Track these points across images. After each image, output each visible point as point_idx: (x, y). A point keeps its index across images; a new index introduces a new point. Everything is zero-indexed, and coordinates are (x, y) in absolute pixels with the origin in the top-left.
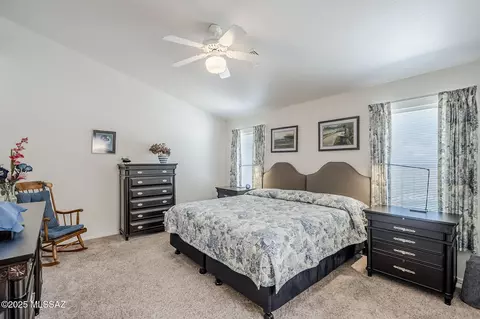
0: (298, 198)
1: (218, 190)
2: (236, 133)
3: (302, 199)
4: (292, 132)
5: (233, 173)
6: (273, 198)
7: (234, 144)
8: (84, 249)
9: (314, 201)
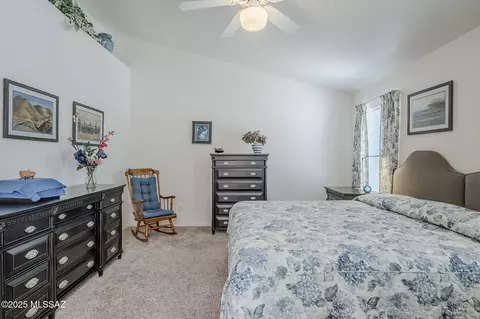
0: (425, 215)
1: (328, 191)
2: (360, 109)
3: (430, 218)
4: (442, 94)
5: (356, 168)
6: (388, 210)
7: (357, 127)
8: (174, 233)
9: (450, 224)
